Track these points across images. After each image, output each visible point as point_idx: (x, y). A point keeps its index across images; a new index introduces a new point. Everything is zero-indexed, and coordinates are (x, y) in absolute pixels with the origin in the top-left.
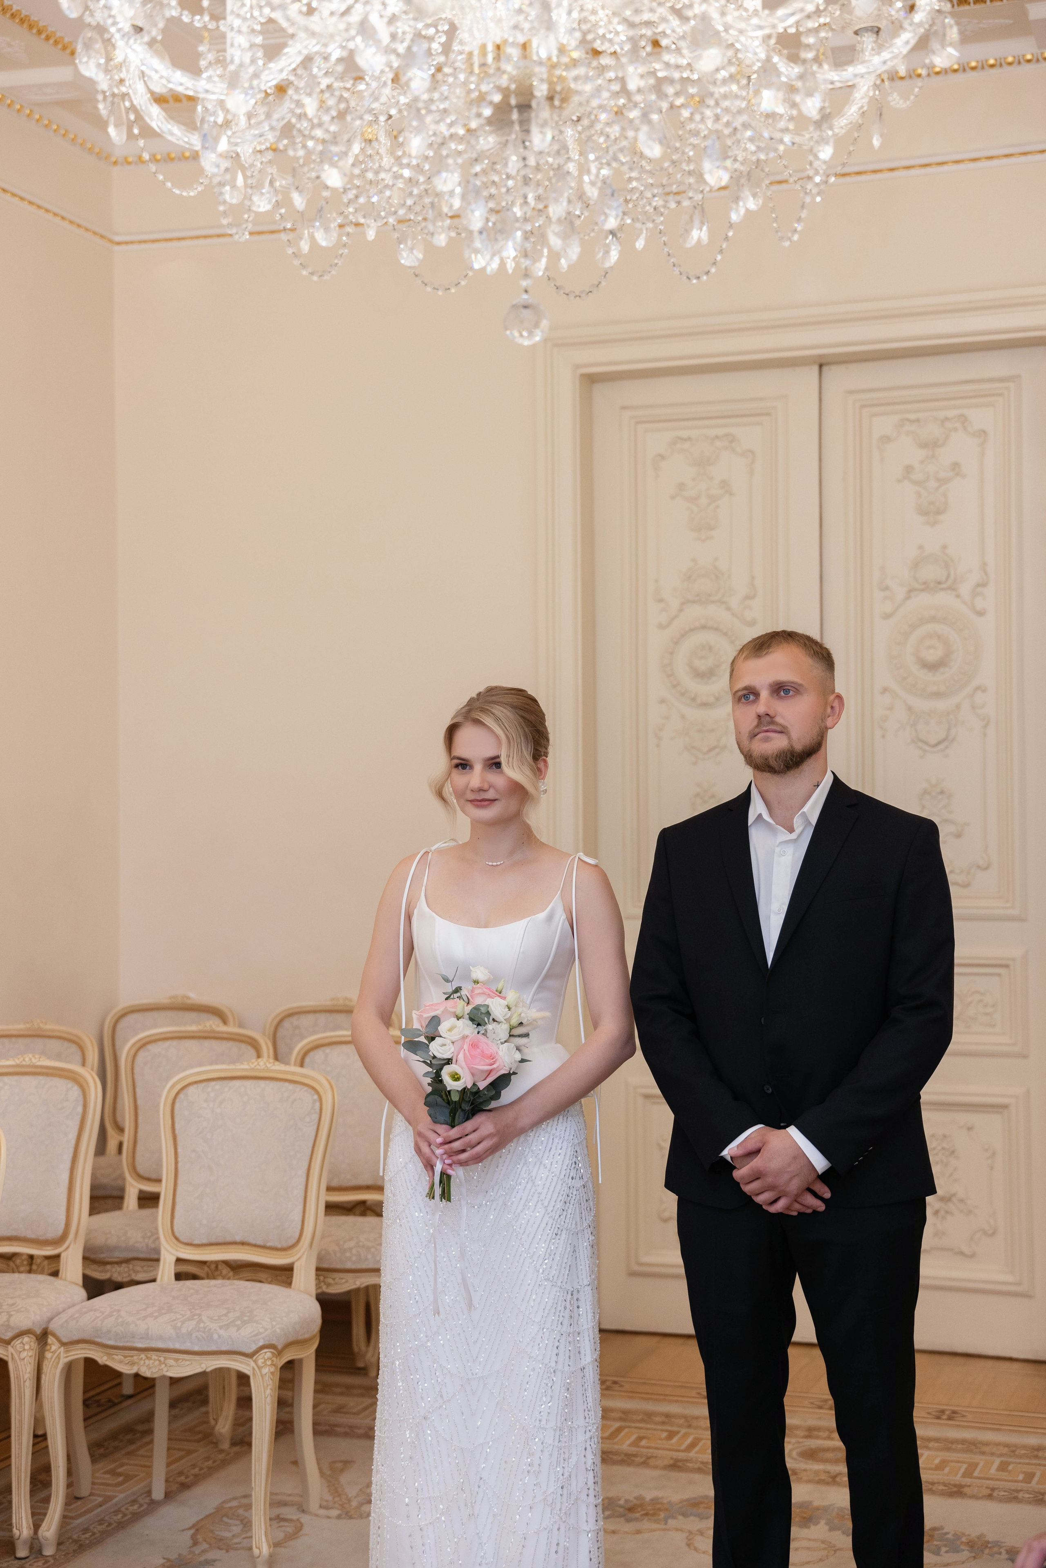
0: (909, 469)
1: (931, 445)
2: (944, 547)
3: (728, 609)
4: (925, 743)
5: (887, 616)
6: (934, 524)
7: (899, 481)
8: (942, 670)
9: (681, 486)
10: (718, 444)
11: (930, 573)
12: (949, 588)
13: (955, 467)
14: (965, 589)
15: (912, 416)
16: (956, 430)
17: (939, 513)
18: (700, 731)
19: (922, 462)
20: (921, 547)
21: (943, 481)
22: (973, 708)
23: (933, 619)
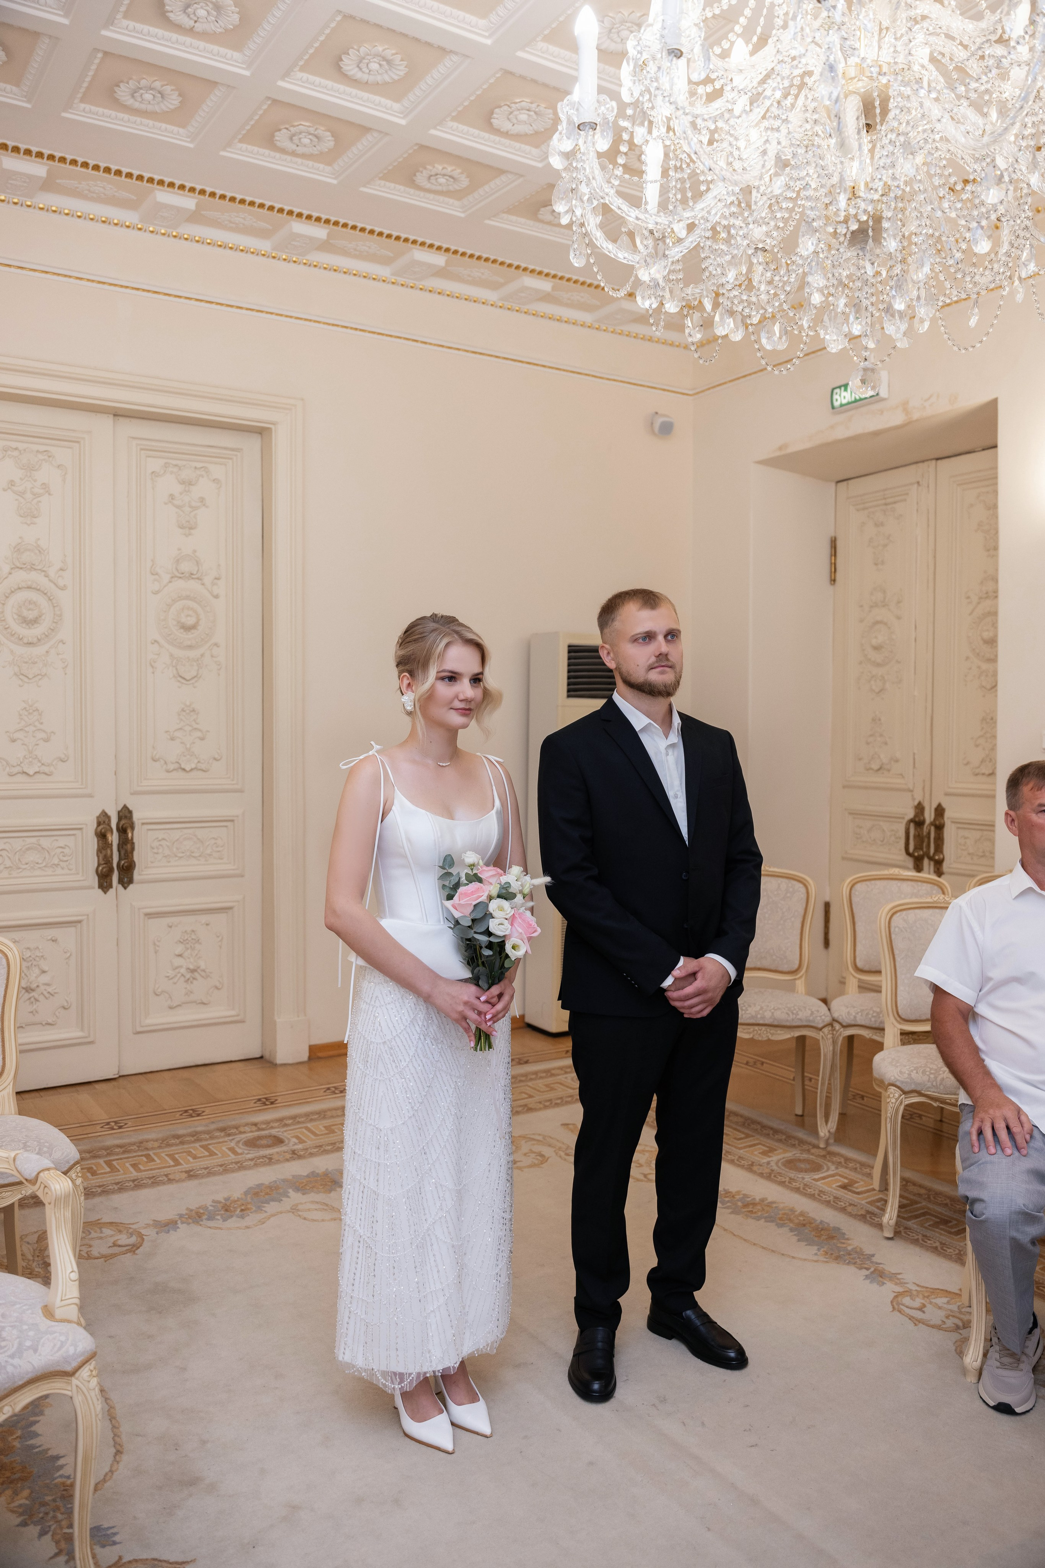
0: (172, 497)
1: (188, 483)
2: (195, 551)
3: (47, 576)
4: (184, 678)
5: (156, 593)
6: (187, 535)
7: (166, 504)
8: (193, 631)
9: (12, 483)
10: (41, 457)
11: (186, 567)
12: (198, 579)
13: (202, 500)
14: (207, 580)
15: (174, 462)
16: (203, 476)
17: (191, 528)
18: (26, 663)
19: (181, 494)
20: (179, 549)
21: (196, 508)
22: (212, 656)
23: (187, 598)
